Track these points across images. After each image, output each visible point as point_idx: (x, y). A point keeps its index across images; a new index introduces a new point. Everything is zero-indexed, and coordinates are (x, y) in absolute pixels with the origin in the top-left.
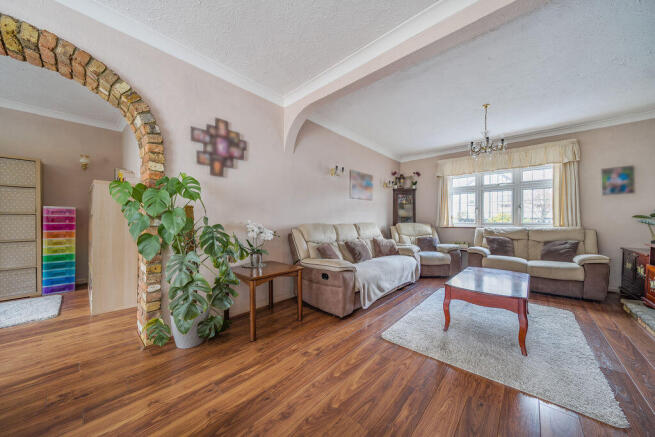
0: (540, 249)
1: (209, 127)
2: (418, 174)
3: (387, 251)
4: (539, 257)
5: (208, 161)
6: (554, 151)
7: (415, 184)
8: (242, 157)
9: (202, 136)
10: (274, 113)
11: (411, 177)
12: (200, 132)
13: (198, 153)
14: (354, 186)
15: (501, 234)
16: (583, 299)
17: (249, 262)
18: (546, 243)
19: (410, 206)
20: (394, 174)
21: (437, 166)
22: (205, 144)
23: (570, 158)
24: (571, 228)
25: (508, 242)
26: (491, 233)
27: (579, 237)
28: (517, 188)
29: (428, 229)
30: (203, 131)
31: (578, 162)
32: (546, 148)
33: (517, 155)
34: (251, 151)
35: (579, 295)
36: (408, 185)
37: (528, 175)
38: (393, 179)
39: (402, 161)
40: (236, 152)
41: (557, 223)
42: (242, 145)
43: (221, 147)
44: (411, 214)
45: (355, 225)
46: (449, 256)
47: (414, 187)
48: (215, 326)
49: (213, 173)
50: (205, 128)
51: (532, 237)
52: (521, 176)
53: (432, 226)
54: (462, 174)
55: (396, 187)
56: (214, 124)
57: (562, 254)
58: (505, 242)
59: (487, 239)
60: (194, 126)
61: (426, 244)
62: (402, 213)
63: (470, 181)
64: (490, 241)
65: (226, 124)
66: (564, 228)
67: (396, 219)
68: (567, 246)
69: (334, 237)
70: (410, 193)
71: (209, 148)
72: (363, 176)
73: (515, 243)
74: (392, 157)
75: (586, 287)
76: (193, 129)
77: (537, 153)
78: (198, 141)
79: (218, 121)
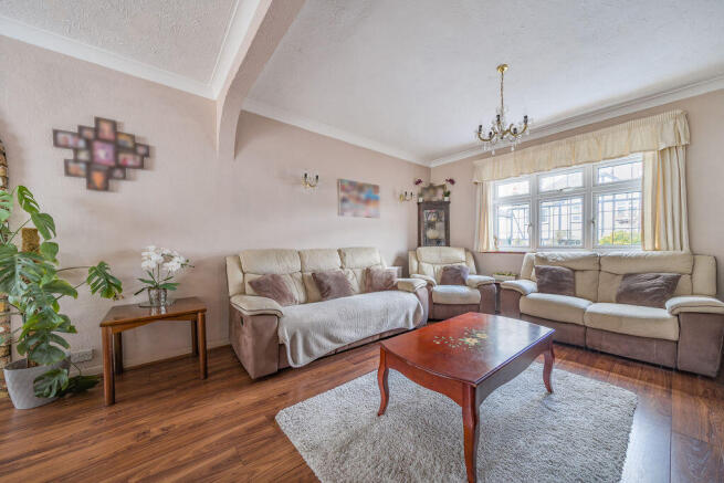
0: (617, 286)
1: (81, 128)
2: (452, 182)
3: (381, 284)
4: (614, 299)
5: (83, 173)
6: (643, 133)
7: (447, 194)
8: (142, 166)
9: (71, 141)
10: (194, 107)
11: (443, 187)
12: (69, 137)
13: (66, 162)
14: (344, 200)
15: (557, 262)
16: (677, 370)
17: (147, 299)
18: (627, 276)
19: (440, 225)
20: (419, 182)
21: (474, 168)
22: (76, 150)
23: (671, 141)
24: (671, 252)
25: (567, 274)
26: (544, 260)
27: (683, 267)
28: (589, 194)
29: (460, 255)
30: (73, 134)
31: (686, 146)
32: (630, 129)
33: (584, 144)
34: (160, 157)
35: (669, 362)
36: (439, 196)
37: (606, 174)
38: (416, 190)
39: (433, 165)
40: (130, 160)
41: (649, 245)
42: (141, 150)
43: (103, 154)
44: (443, 236)
45: (339, 251)
46: (478, 293)
47: (446, 199)
48: (59, 384)
49: (91, 185)
50: (76, 131)
51: (606, 267)
52: (595, 176)
53: (467, 250)
54: (506, 177)
55: (421, 200)
56: (93, 126)
57: (647, 295)
58: (561, 273)
59: (537, 269)
60: (56, 128)
61: (452, 275)
62: (431, 234)
63: (522, 187)
64: (540, 272)
65: (114, 124)
66: (658, 253)
67: (422, 241)
68: (658, 281)
69: (297, 266)
70: (442, 207)
71: (83, 156)
72: (360, 188)
73: (578, 275)
74: (415, 161)
75: (682, 352)
76: (56, 132)
77: (617, 138)
78: (66, 147)
79: (98, 120)
